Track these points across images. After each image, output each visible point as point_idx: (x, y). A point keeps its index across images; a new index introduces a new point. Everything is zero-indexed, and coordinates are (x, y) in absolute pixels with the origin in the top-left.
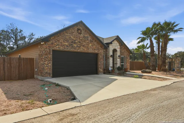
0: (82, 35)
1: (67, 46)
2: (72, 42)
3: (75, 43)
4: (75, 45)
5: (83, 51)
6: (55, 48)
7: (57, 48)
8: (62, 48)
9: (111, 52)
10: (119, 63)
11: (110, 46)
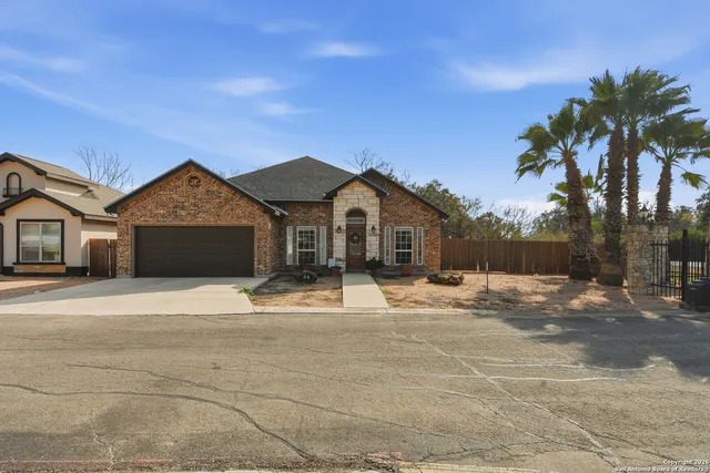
0: (201, 189)
1: (163, 216)
2: (176, 207)
3: (183, 208)
4: (183, 213)
5: (207, 224)
6: (138, 222)
7: (141, 222)
8: (152, 222)
9: (340, 220)
10: (374, 247)
11: (335, 202)
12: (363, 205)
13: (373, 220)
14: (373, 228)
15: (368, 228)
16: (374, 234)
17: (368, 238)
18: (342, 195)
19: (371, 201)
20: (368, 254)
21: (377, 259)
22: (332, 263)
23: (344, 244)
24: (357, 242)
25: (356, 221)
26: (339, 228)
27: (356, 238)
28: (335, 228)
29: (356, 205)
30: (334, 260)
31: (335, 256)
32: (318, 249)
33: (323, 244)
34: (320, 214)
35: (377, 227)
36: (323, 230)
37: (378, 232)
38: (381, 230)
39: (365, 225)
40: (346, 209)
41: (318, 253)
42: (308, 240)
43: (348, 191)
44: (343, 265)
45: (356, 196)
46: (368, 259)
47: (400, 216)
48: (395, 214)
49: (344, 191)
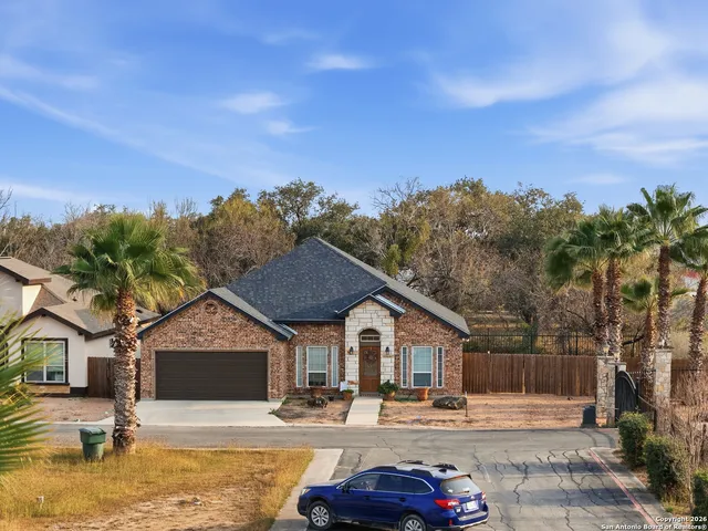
0: (218, 316)
1: (183, 342)
2: (194, 333)
3: (200, 335)
4: (201, 339)
5: (223, 349)
6: (159, 348)
7: (162, 348)
8: (172, 347)
9: (352, 341)
10: (388, 369)
11: (348, 322)
12: (376, 325)
13: (388, 340)
14: (388, 349)
16: (388, 356)
17: (383, 360)
18: (354, 315)
19: (385, 321)
20: (382, 377)
21: (392, 382)
22: (343, 386)
23: (357, 366)
24: (372, 362)
25: (371, 338)
26: (352, 349)
27: (371, 357)
28: (347, 349)
29: (369, 325)
30: (346, 383)
31: (347, 378)
32: (329, 371)
33: (334, 365)
34: (332, 333)
35: (392, 348)
36: (335, 351)
37: (393, 353)
38: (397, 350)
39: (379, 347)
40: (359, 329)
41: (330, 375)
43: (361, 310)
44: (355, 389)
45: (369, 316)
46: (382, 382)
47: (418, 335)
48: (412, 333)
49: (356, 310)
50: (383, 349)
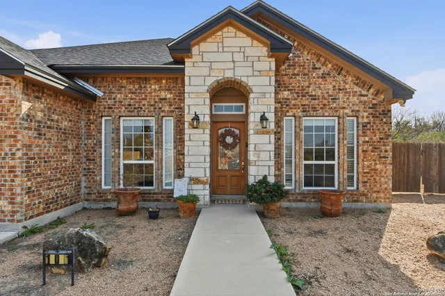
9: (197, 103)
10: (264, 156)
11: (189, 68)
12: (242, 74)
13: (262, 103)
14: (263, 118)
15: (251, 118)
16: (263, 131)
17: (253, 139)
18: (201, 54)
19: (258, 66)
20: (252, 170)
21: (271, 180)
22: (180, 188)
23: (207, 150)
24: (232, 146)
25: (229, 109)
26: (196, 118)
27: (229, 140)
28: (188, 118)
29: (229, 74)
30: (186, 180)
31: (188, 172)
32: (160, 161)
33: (169, 150)
34: (163, 94)
35: (271, 117)
36: (169, 125)
37: (272, 126)
38: (278, 123)
39: (247, 114)
40: (210, 81)
41: (160, 168)
42: (142, 143)
43: (213, 47)
44: (203, 192)
45: (228, 57)
46: (251, 181)
47: (314, 98)
48: (303, 93)
49: (204, 46)
50: (254, 119)
